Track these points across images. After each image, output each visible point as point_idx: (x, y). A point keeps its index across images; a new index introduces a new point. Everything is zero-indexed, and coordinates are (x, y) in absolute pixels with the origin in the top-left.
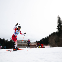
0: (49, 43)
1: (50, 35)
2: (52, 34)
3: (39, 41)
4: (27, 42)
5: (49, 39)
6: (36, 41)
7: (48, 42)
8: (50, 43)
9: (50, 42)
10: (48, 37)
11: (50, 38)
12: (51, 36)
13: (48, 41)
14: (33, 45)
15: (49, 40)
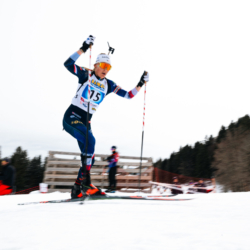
0: (216, 170)
1: (223, 132)
2: (232, 126)
3: (166, 161)
5: (216, 148)
6: (150, 160)
7: (213, 165)
8: (223, 173)
9: (221, 168)
10: (211, 139)
11: (221, 145)
12: (229, 136)
13: (213, 159)
14: (134, 181)
15: (218, 156)
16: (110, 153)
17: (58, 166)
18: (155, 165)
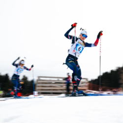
3: (96, 80)
4: (65, 81)
10: (119, 68)
13: (120, 79)
16: (67, 76)
17: (43, 83)
18: (90, 82)
